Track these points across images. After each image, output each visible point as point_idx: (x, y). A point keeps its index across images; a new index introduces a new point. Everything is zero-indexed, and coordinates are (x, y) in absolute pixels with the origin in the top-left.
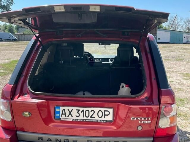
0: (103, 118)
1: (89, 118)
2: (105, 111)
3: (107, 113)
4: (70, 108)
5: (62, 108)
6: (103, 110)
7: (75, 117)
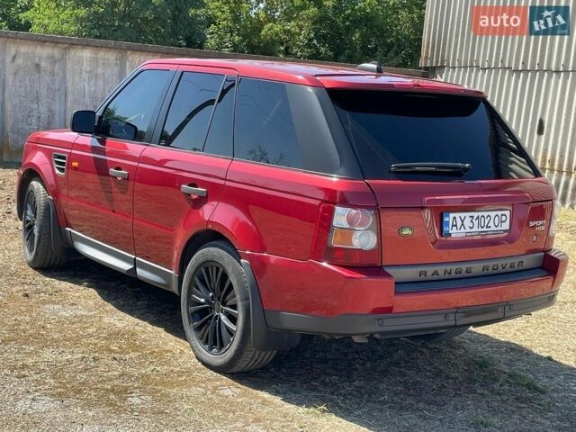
0: (499, 228)
1: (485, 229)
2: (502, 215)
3: (504, 218)
4: (462, 215)
5: (452, 215)
6: (499, 213)
7: (468, 230)
